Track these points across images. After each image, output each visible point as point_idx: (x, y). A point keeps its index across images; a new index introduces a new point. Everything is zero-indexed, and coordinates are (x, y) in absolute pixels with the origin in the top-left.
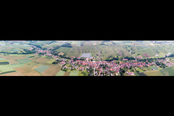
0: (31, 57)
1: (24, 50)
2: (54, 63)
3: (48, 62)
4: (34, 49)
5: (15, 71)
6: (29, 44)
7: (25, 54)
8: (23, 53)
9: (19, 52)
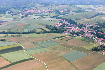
0: (59, 38)
1: (47, 27)
2: (95, 49)
3: (84, 47)
4: (64, 25)
5: (33, 59)
6: (55, 17)
7: (48, 33)
8: (45, 32)
9: (38, 31)
